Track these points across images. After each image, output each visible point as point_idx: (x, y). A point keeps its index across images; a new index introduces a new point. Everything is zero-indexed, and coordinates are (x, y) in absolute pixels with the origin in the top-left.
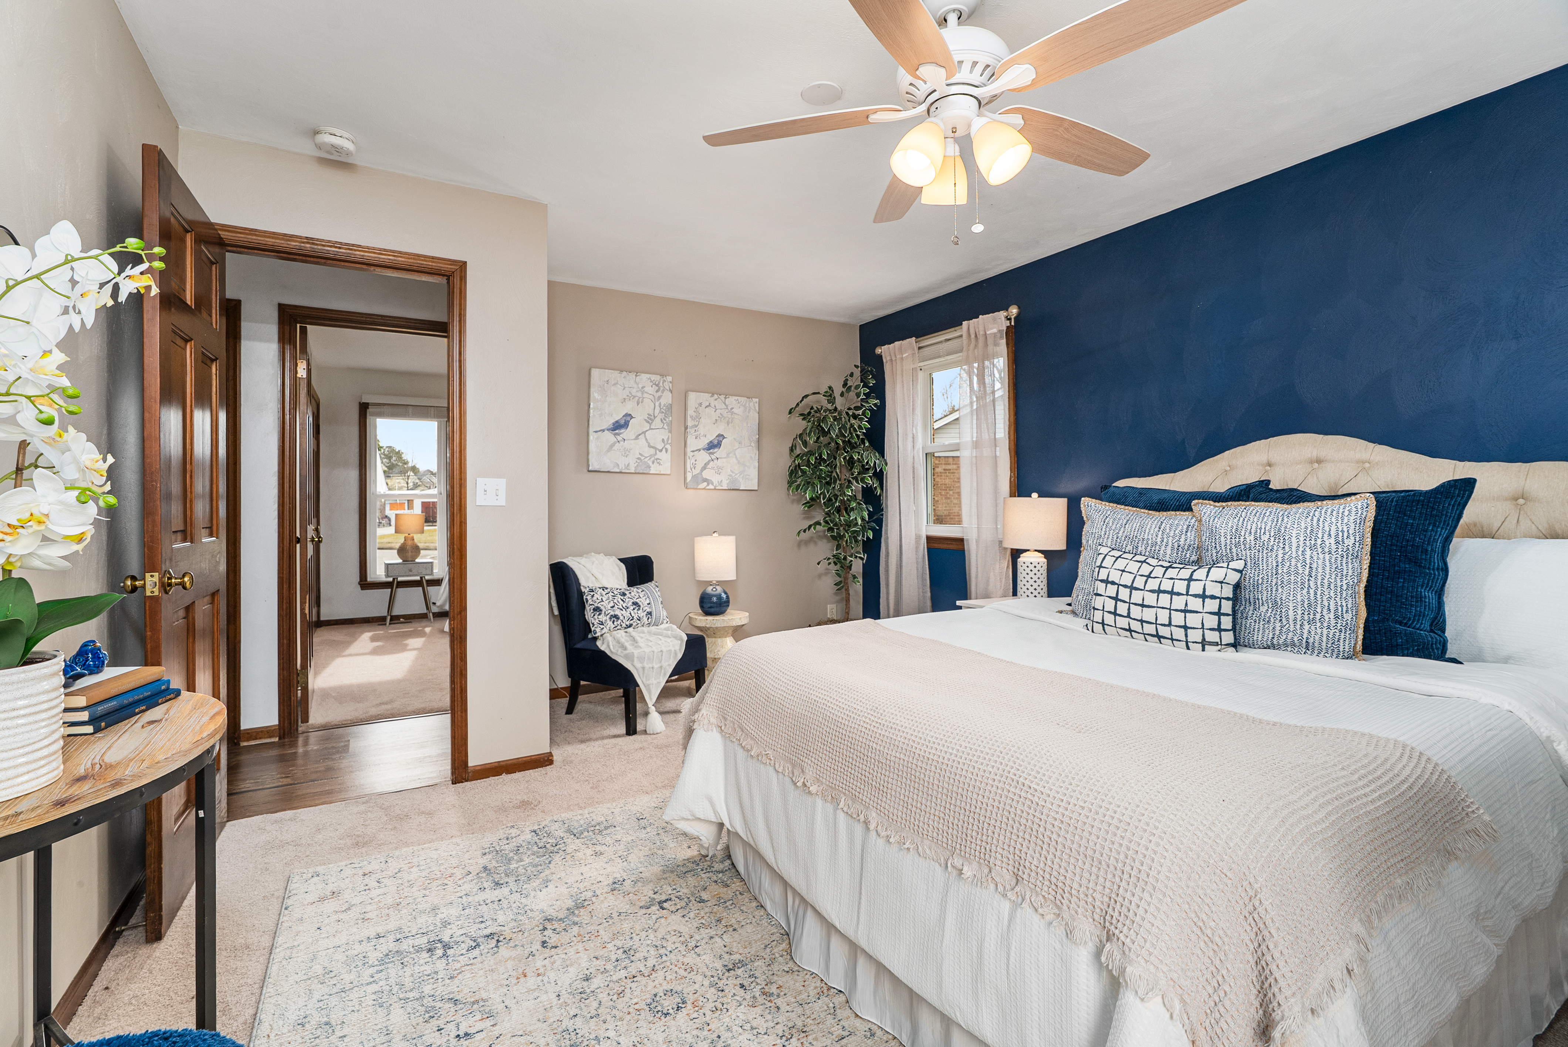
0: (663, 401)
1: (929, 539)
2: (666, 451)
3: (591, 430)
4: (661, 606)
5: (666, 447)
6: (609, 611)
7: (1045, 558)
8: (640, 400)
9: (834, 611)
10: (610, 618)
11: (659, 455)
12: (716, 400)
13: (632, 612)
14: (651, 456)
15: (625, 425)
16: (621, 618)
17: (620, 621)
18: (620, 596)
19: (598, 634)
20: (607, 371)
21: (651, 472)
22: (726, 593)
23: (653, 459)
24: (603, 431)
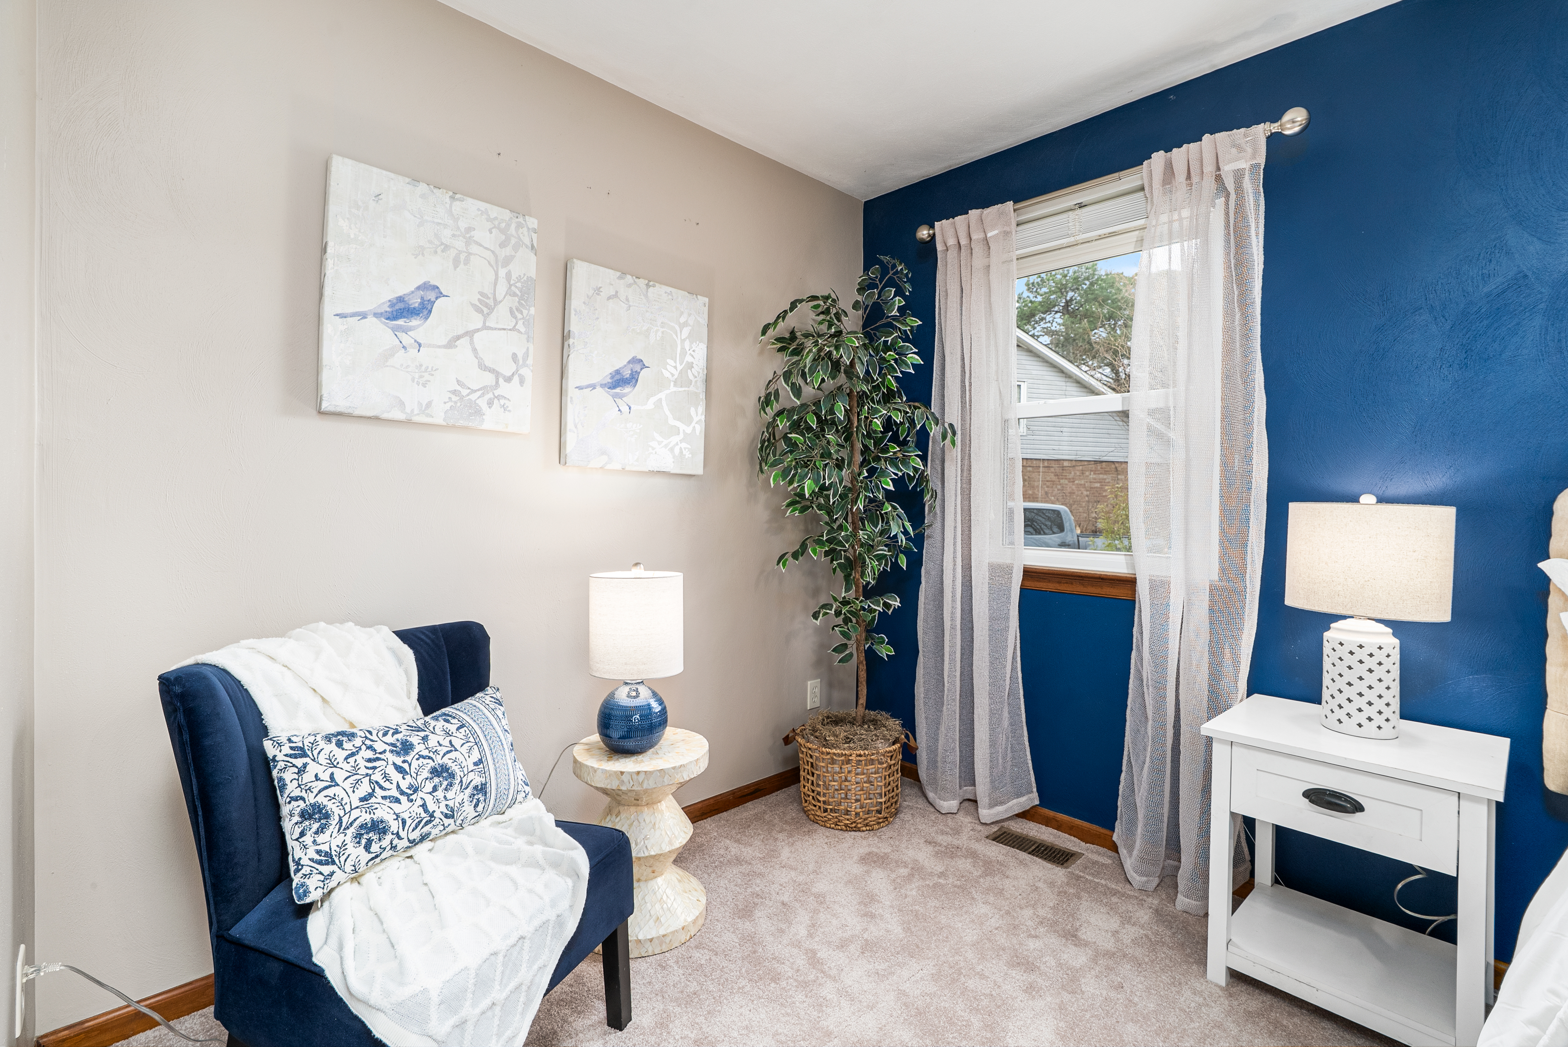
0: (516, 270)
1: (1029, 573)
2: (522, 382)
3: (329, 309)
4: (509, 756)
5: (521, 372)
6: (355, 814)
7: (1394, 634)
8: (463, 257)
9: (817, 690)
10: (358, 836)
11: (504, 389)
12: (629, 286)
13: (429, 799)
14: (485, 389)
15: (424, 310)
16: (394, 826)
17: (389, 837)
18: (392, 758)
19: (314, 896)
20: (375, 170)
21: (485, 426)
22: (661, 702)
23: (490, 395)
24: (363, 316)
